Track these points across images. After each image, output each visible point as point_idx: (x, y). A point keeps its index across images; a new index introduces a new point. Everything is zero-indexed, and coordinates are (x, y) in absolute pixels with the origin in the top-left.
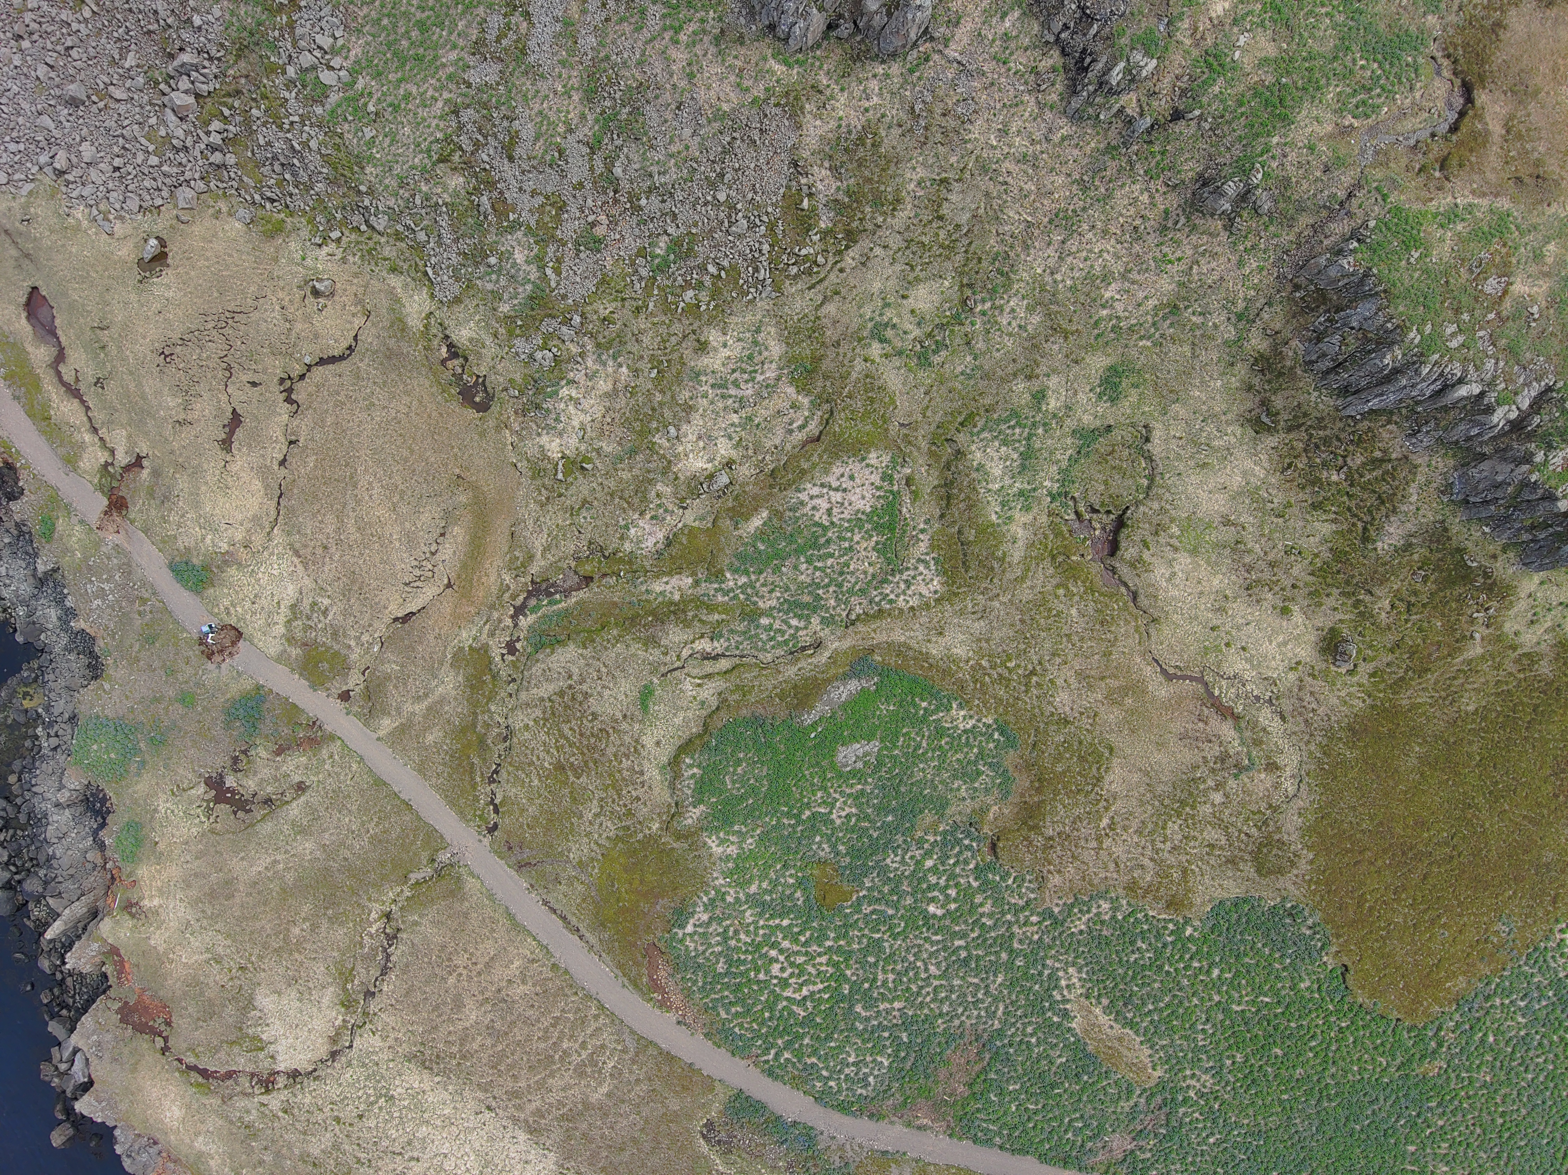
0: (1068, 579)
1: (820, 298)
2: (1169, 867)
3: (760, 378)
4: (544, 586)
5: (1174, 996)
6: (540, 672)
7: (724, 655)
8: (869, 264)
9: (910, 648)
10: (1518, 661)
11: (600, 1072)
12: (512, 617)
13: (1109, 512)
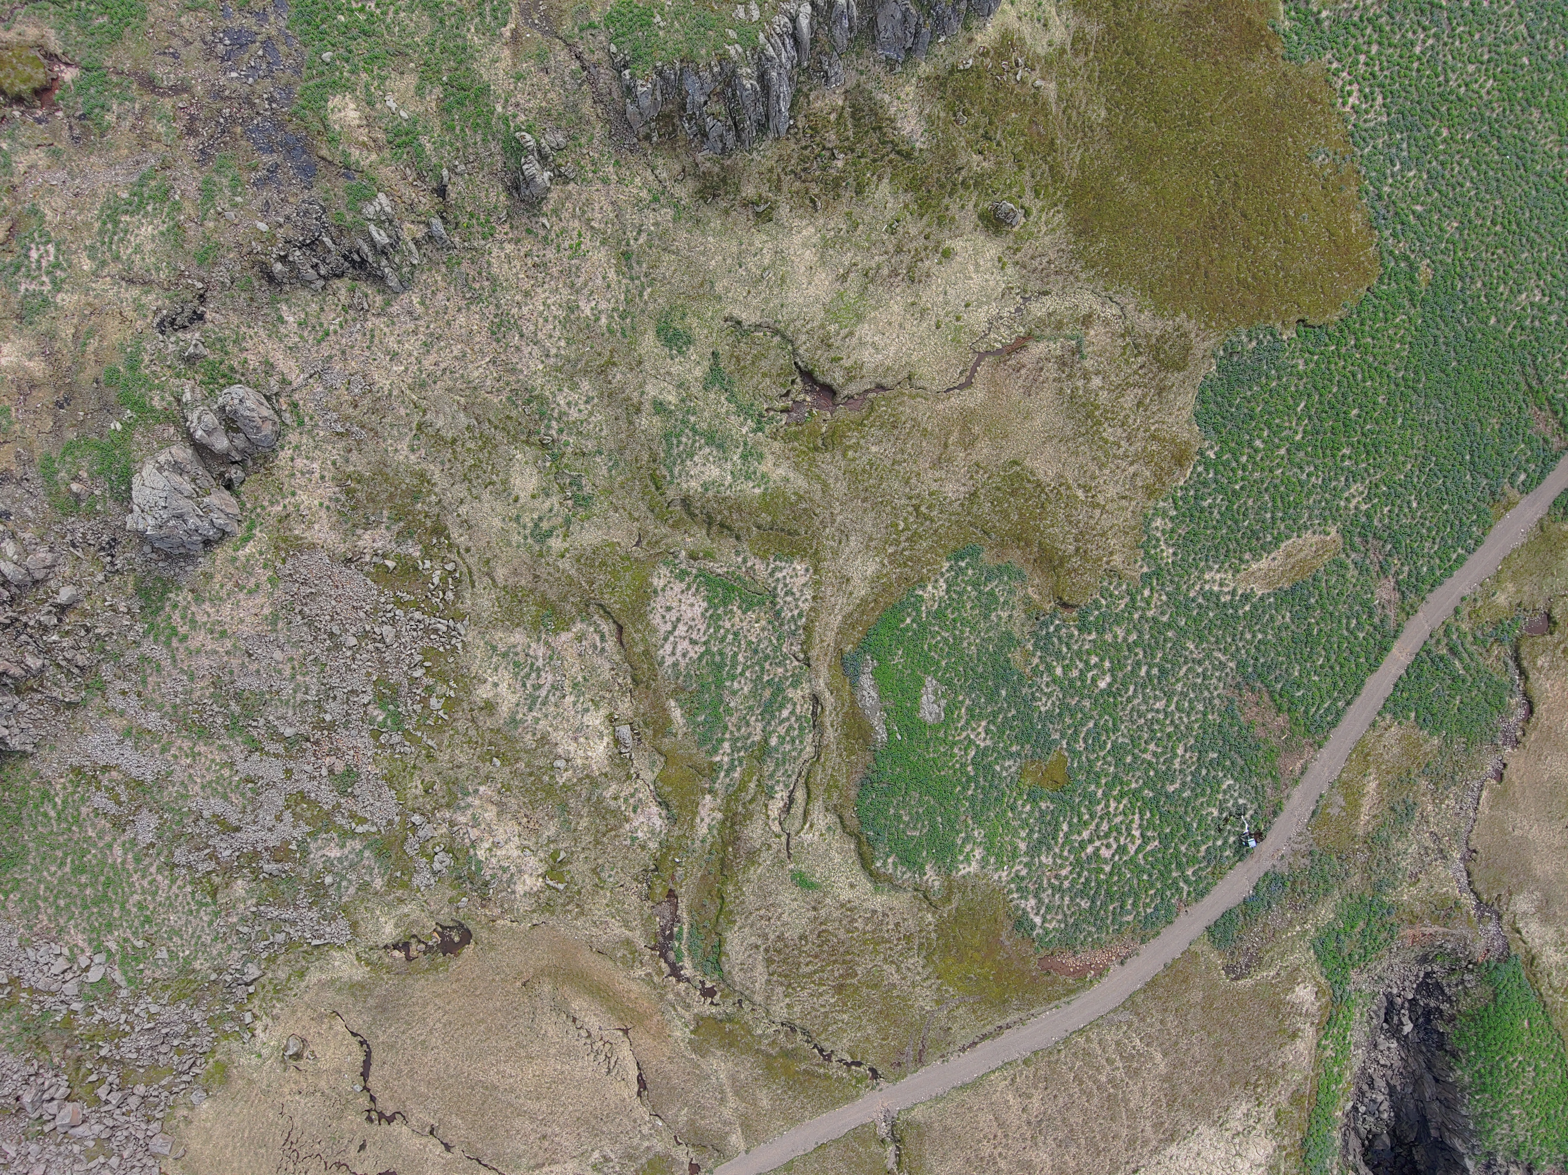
0: (841, 443)
1: (486, 580)
2: (1143, 451)
3: (540, 663)
4: (661, 939)
5: (1266, 490)
6: (740, 974)
7: (792, 792)
8: (473, 523)
9: (851, 614)
10: (1076, 53)
11: (1141, 1055)
12: (679, 981)
13: (793, 382)
